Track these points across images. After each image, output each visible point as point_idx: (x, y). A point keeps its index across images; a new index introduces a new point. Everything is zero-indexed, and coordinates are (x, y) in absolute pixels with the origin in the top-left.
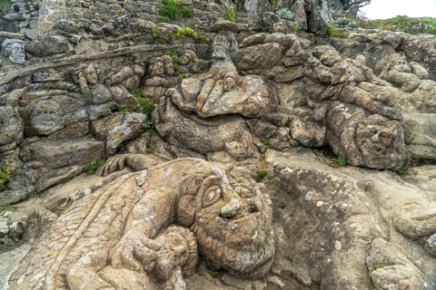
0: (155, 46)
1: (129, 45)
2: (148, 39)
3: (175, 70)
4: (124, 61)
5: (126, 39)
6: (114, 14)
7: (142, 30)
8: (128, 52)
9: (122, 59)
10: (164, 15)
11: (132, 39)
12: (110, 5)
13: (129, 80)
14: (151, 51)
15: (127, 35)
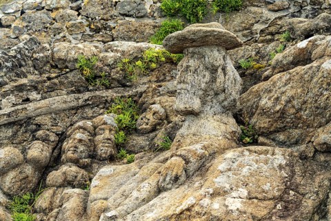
0: (87, 95)
1: (27, 100)
2: (72, 84)
3: (118, 146)
4: (15, 134)
5: (20, 88)
6: (58, 31)
7: (60, 65)
8: (22, 115)
9: (10, 132)
10: (173, 16)
11: (35, 88)
12: (53, 15)
13: (12, 174)
14: (77, 108)
15: (24, 81)
